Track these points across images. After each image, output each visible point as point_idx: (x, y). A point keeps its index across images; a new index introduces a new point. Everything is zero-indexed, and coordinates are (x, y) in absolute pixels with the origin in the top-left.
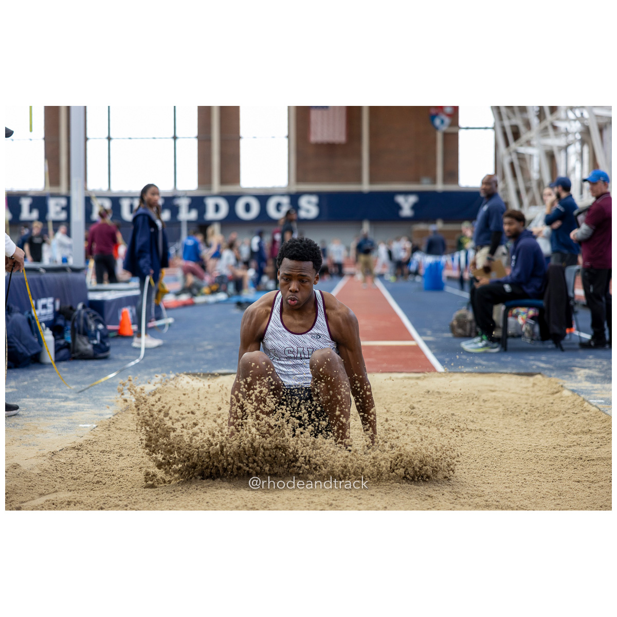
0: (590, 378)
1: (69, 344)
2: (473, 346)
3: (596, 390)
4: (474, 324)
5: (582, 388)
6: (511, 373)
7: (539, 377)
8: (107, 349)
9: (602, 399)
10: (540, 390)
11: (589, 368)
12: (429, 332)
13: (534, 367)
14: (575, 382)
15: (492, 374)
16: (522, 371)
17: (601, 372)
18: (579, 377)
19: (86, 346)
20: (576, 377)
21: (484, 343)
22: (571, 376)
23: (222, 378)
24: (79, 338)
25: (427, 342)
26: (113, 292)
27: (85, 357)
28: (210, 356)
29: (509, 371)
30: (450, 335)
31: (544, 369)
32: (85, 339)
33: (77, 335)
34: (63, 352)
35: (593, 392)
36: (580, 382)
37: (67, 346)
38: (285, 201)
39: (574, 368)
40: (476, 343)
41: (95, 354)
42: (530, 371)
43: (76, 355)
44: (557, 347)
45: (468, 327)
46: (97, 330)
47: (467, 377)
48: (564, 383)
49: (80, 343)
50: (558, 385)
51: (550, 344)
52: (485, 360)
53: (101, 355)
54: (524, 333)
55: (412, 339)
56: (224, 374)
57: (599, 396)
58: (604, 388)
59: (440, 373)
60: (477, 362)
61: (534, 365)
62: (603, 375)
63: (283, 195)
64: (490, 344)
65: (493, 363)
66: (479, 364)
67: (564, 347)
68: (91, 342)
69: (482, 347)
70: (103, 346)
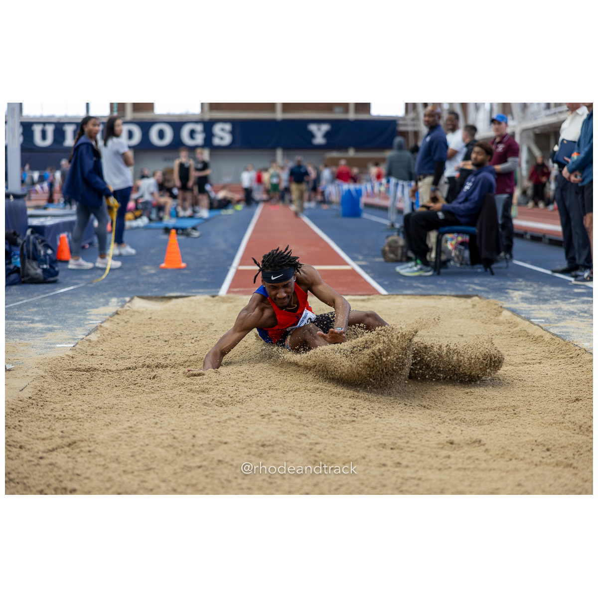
0: (525, 299)
1: (18, 268)
2: (408, 270)
3: (534, 310)
4: (405, 250)
5: (520, 308)
6: (450, 295)
7: (476, 298)
8: (56, 274)
9: (541, 318)
10: (480, 311)
11: (522, 290)
12: (360, 257)
13: (470, 289)
14: (513, 303)
15: (432, 296)
16: (460, 293)
17: (533, 294)
18: (515, 299)
19: (36, 270)
20: (512, 298)
21: (419, 267)
22: (507, 298)
23: (174, 301)
24: (29, 262)
25: (361, 267)
26: (49, 218)
27: (34, 281)
28: (156, 280)
29: (448, 293)
30: (382, 260)
31: (481, 291)
32: (34, 264)
33: (27, 260)
34: (13, 277)
35: (531, 312)
36: (517, 303)
37: (17, 270)
38: (199, 128)
39: (508, 291)
40: (411, 267)
41: (45, 279)
42: (467, 293)
43: (26, 279)
44: (486, 270)
45: (400, 252)
46: (46, 254)
47: (409, 298)
48: (503, 304)
49: (30, 267)
50: (497, 306)
51: (480, 269)
52: (422, 283)
53: (51, 279)
54: (453, 258)
55: (346, 264)
56: (177, 297)
57: (538, 316)
58: (541, 309)
59: (385, 295)
60: (415, 285)
61: (469, 287)
62: (536, 296)
63: (196, 122)
64: (425, 268)
65: (431, 286)
66: (419, 287)
67: (494, 271)
68: (41, 266)
69: (417, 271)
70: (52, 271)
